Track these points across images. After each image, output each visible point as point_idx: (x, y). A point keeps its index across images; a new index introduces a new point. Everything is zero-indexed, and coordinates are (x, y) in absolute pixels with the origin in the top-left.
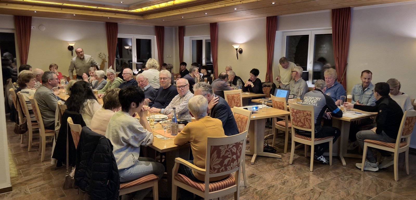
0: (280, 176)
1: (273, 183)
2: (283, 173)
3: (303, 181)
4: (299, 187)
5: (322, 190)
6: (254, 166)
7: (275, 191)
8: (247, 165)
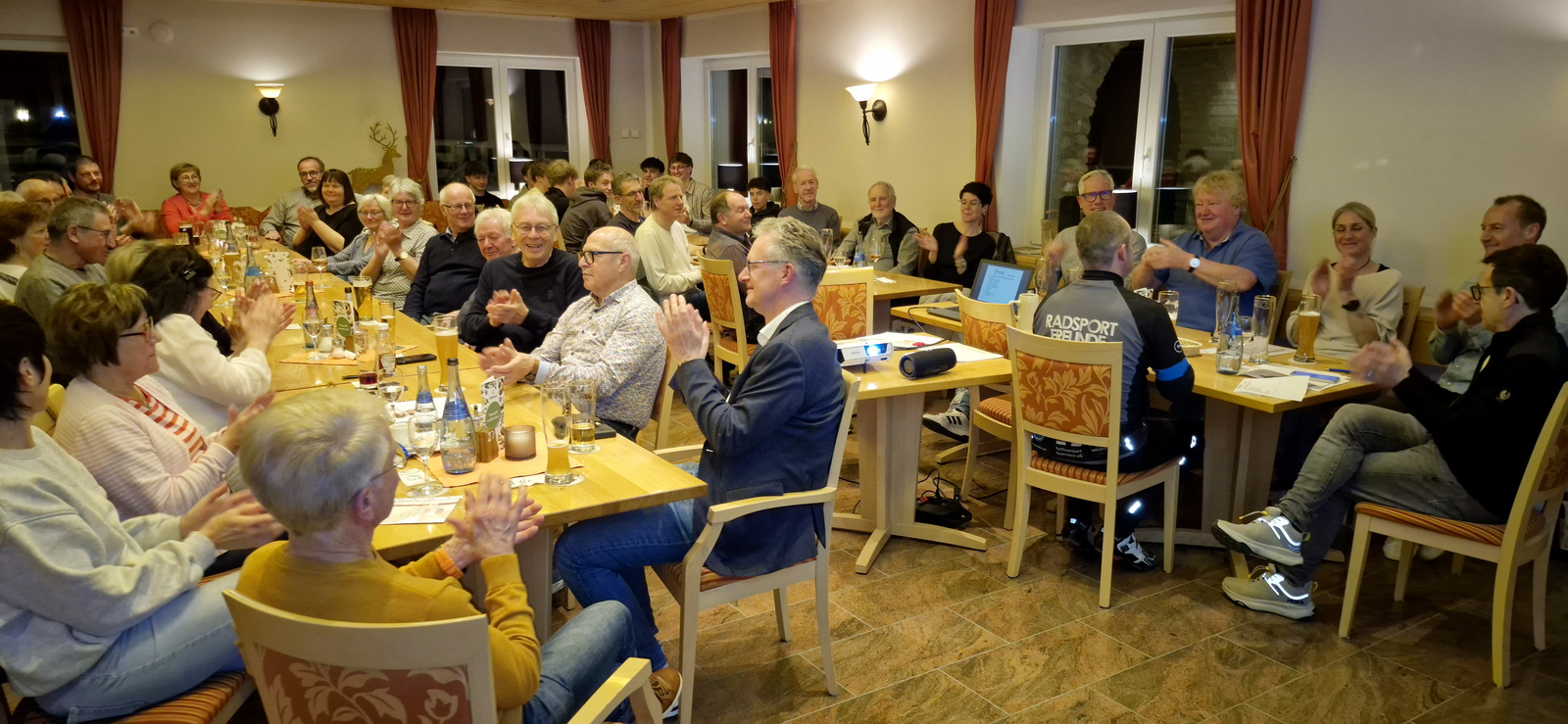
0: (960, 634)
1: (924, 664)
2: (977, 619)
3: (1051, 658)
4: (1029, 688)
5: (1125, 709)
6: (864, 581)
7: (924, 707)
8: (837, 577)
